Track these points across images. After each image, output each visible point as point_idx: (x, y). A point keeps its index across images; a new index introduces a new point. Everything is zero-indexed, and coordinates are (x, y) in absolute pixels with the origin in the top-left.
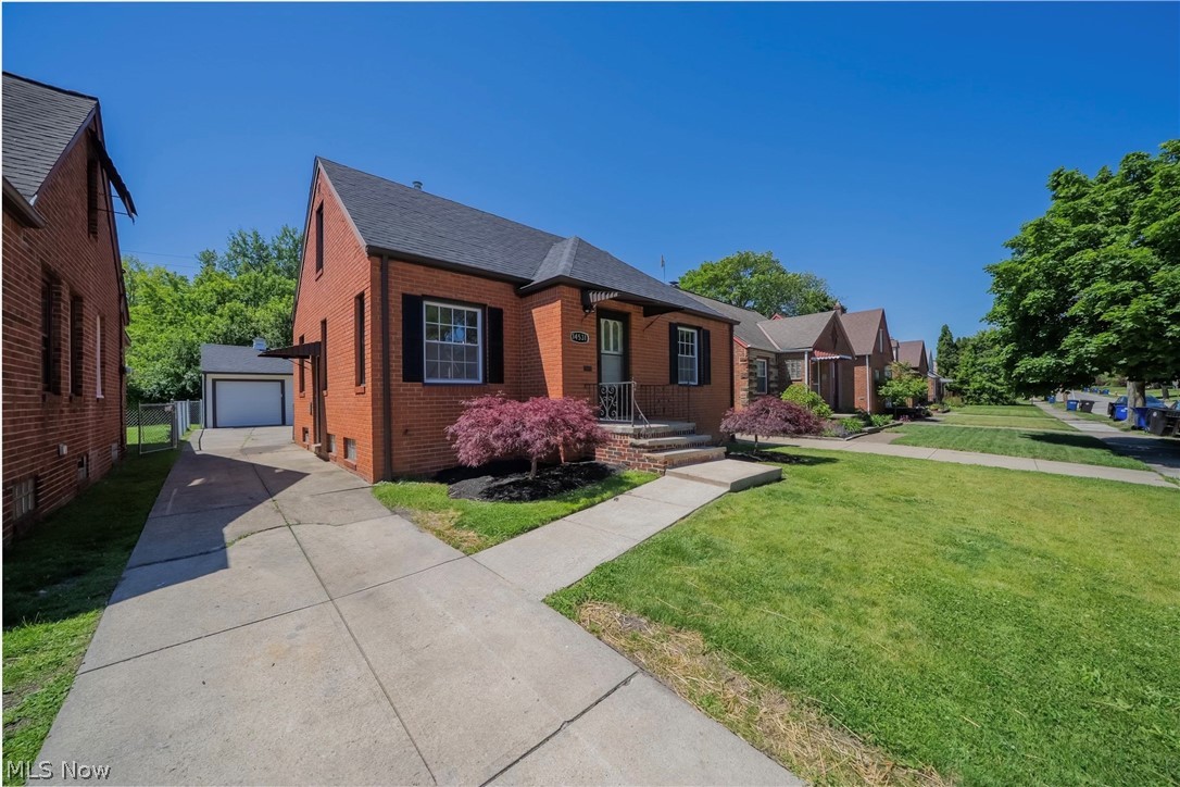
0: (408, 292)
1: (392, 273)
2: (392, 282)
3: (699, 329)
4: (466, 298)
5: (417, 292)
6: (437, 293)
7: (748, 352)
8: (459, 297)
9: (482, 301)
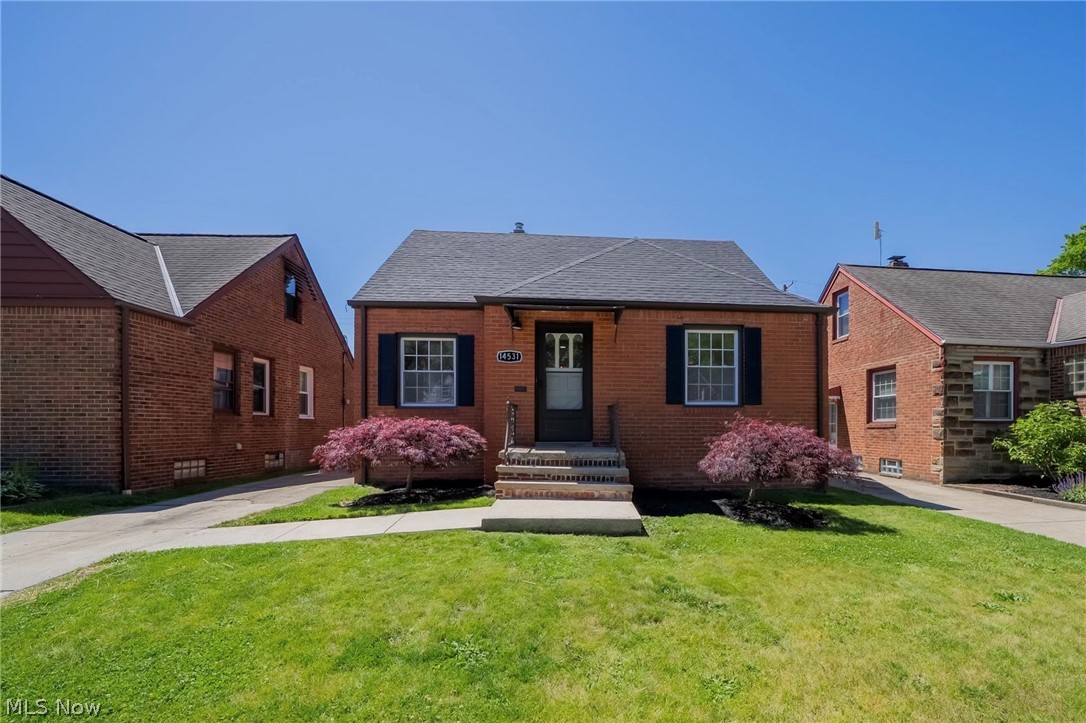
0: (384, 332)
1: (371, 319)
2: (371, 326)
3: (740, 328)
4: (435, 330)
5: (392, 331)
6: (408, 329)
7: (944, 353)
8: (430, 330)
9: (452, 330)
